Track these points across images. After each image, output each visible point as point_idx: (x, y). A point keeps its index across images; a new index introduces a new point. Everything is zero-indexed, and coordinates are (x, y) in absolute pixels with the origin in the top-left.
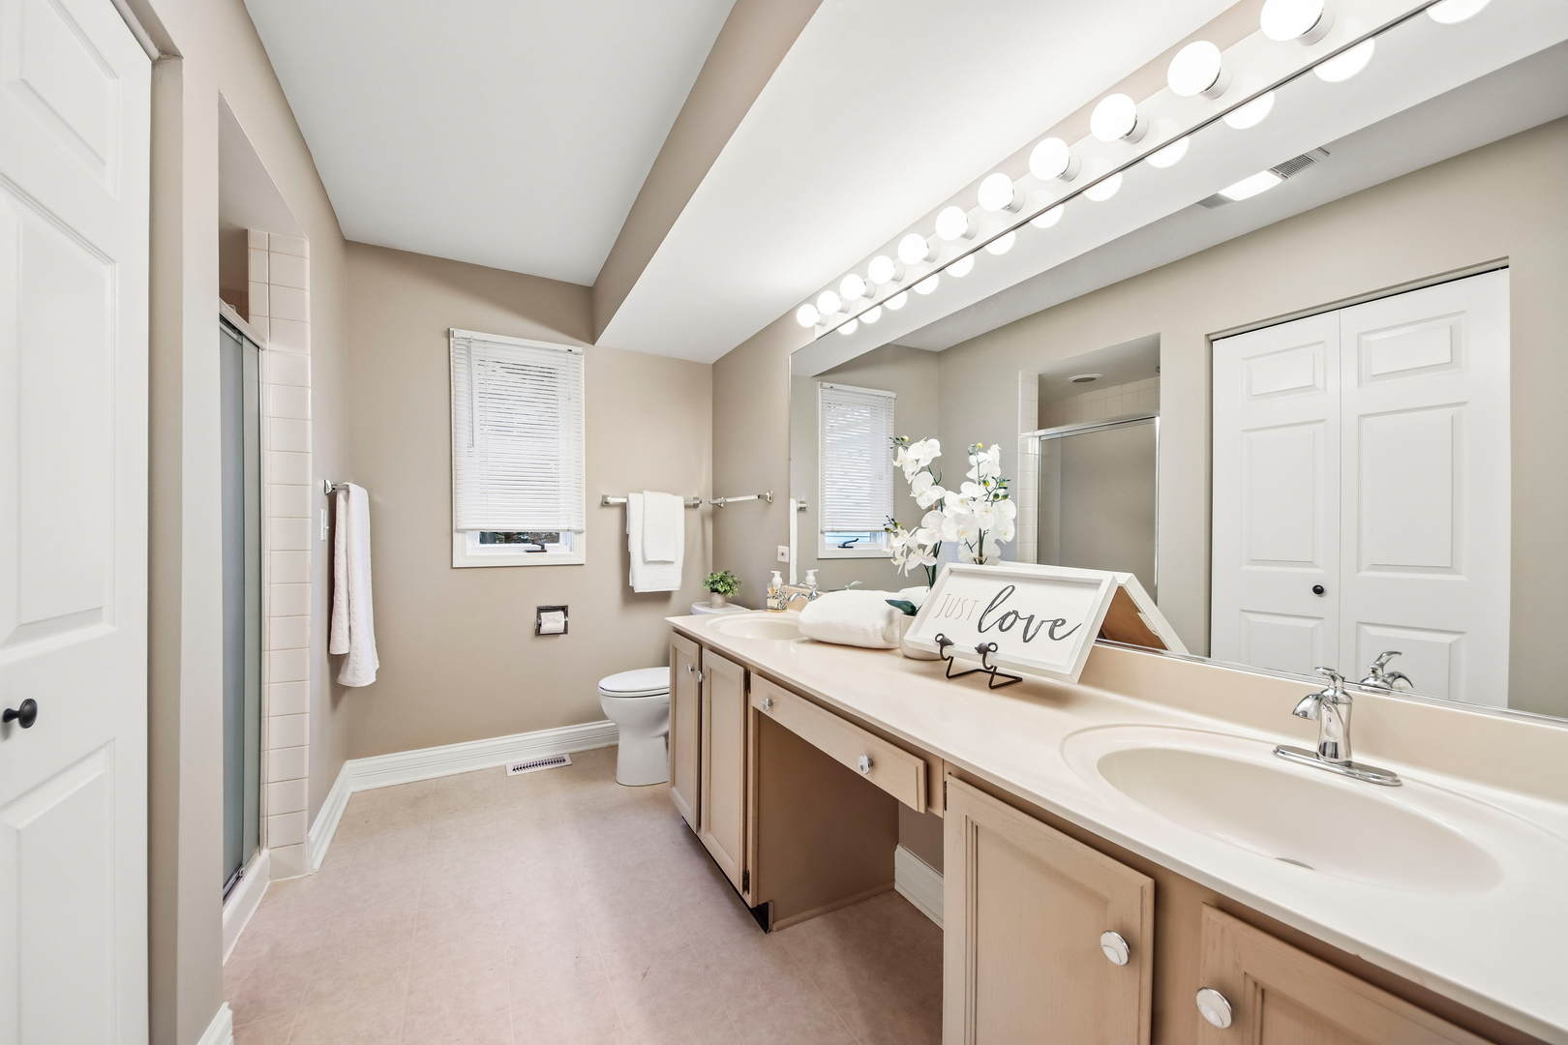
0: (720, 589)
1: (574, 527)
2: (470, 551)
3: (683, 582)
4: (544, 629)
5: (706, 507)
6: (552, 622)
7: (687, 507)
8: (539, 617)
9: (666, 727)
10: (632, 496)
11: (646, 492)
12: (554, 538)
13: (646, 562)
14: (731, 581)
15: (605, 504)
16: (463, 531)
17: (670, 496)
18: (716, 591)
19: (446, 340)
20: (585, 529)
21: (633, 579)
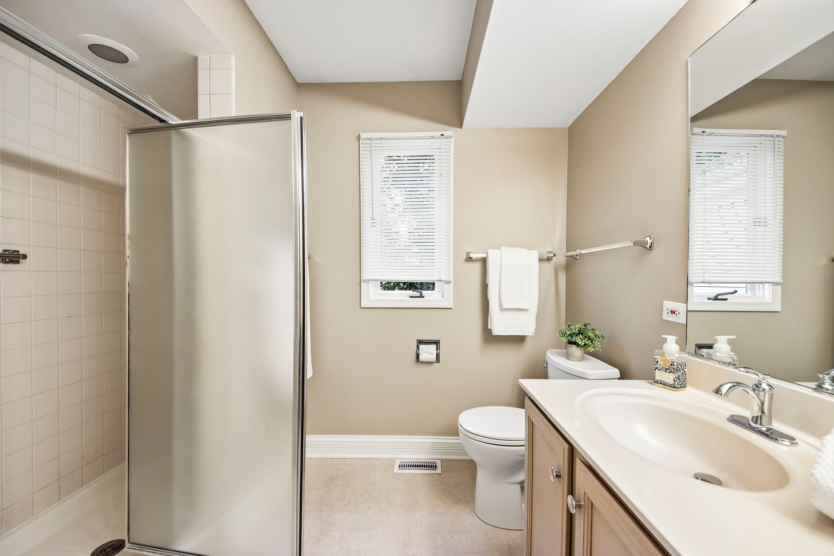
0: (580, 343)
1: (443, 278)
2: (374, 296)
3: (537, 328)
4: (422, 358)
5: (560, 259)
6: (428, 353)
7: (540, 260)
8: (418, 347)
9: (522, 476)
10: (490, 252)
11: (503, 248)
12: (430, 286)
13: (502, 309)
14: (592, 335)
15: (469, 259)
16: (367, 281)
17: (525, 250)
18: (575, 343)
19: (358, 142)
20: (452, 279)
21: (491, 323)
